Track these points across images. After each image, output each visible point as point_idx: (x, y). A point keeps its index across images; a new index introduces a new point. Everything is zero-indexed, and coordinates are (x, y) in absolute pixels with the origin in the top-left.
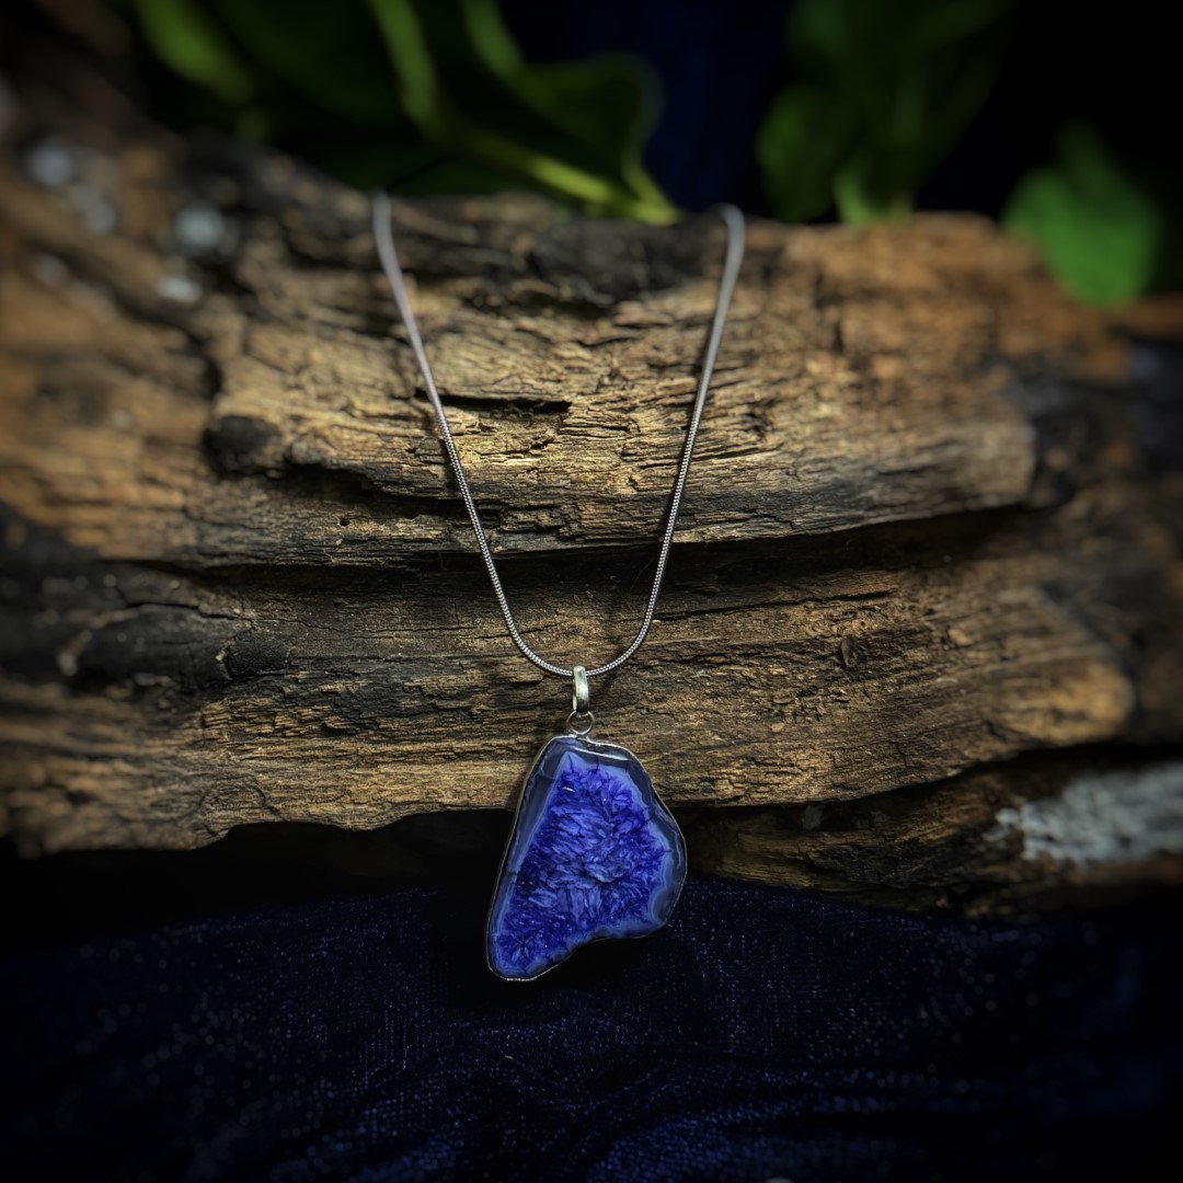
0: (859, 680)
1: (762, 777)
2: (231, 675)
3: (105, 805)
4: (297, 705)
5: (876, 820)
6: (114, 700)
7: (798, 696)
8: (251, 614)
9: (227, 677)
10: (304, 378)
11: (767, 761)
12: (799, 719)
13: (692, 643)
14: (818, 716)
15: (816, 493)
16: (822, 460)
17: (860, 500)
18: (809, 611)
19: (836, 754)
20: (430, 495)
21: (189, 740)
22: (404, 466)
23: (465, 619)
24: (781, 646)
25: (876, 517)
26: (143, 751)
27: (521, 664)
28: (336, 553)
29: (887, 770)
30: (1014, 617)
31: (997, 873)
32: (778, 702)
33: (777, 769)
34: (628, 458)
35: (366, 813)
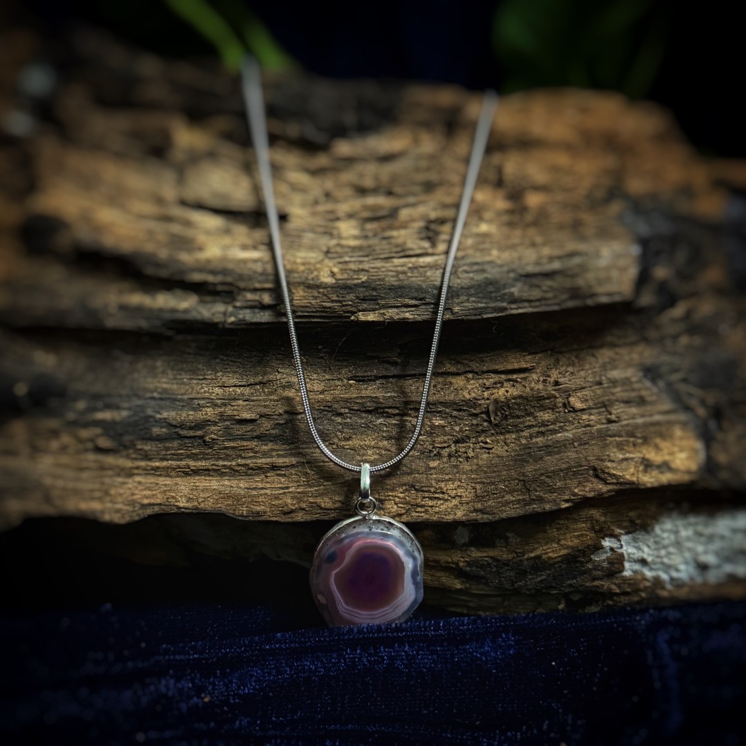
0: (501, 433)
1: (420, 500)
4: (77, 428)
5: (511, 540)
7: (454, 442)
11: (424, 489)
12: (452, 459)
13: (375, 397)
14: (467, 458)
15: (471, 288)
16: (477, 264)
17: (504, 294)
18: (468, 380)
19: (478, 487)
20: (180, 278)
23: (210, 372)
24: (441, 403)
25: (517, 309)
27: (243, 406)
29: (515, 501)
30: (618, 389)
31: (603, 585)
32: (438, 446)
33: (432, 495)
34: (330, 255)
35: (121, 510)
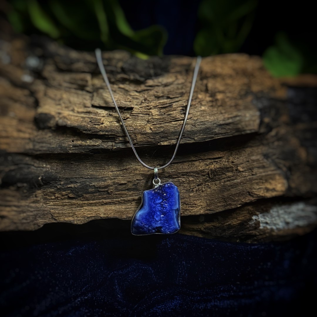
0: (214, 181)
1: (188, 208)
2: (43, 183)
3: (10, 219)
4: (61, 191)
5: (219, 219)
6: (12, 190)
7: (197, 186)
8: (48, 166)
10: (61, 102)
11: (189, 204)
12: (197, 192)
14: (203, 191)
15: (201, 131)
16: (202, 122)
17: (213, 132)
18: (200, 162)
19: (208, 201)
20: (96, 133)
21: (32, 201)
22: (89, 126)
23: (106, 167)
24: (192, 172)
25: (217, 137)
26: (19, 204)
27: (122, 179)
28: (71, 149)
29: (221, 205)
30: (255, 163)
31: (253, 232)
32: (192, 187)
33: (192, 206)
34: (149, 122)
35: (80, 220)
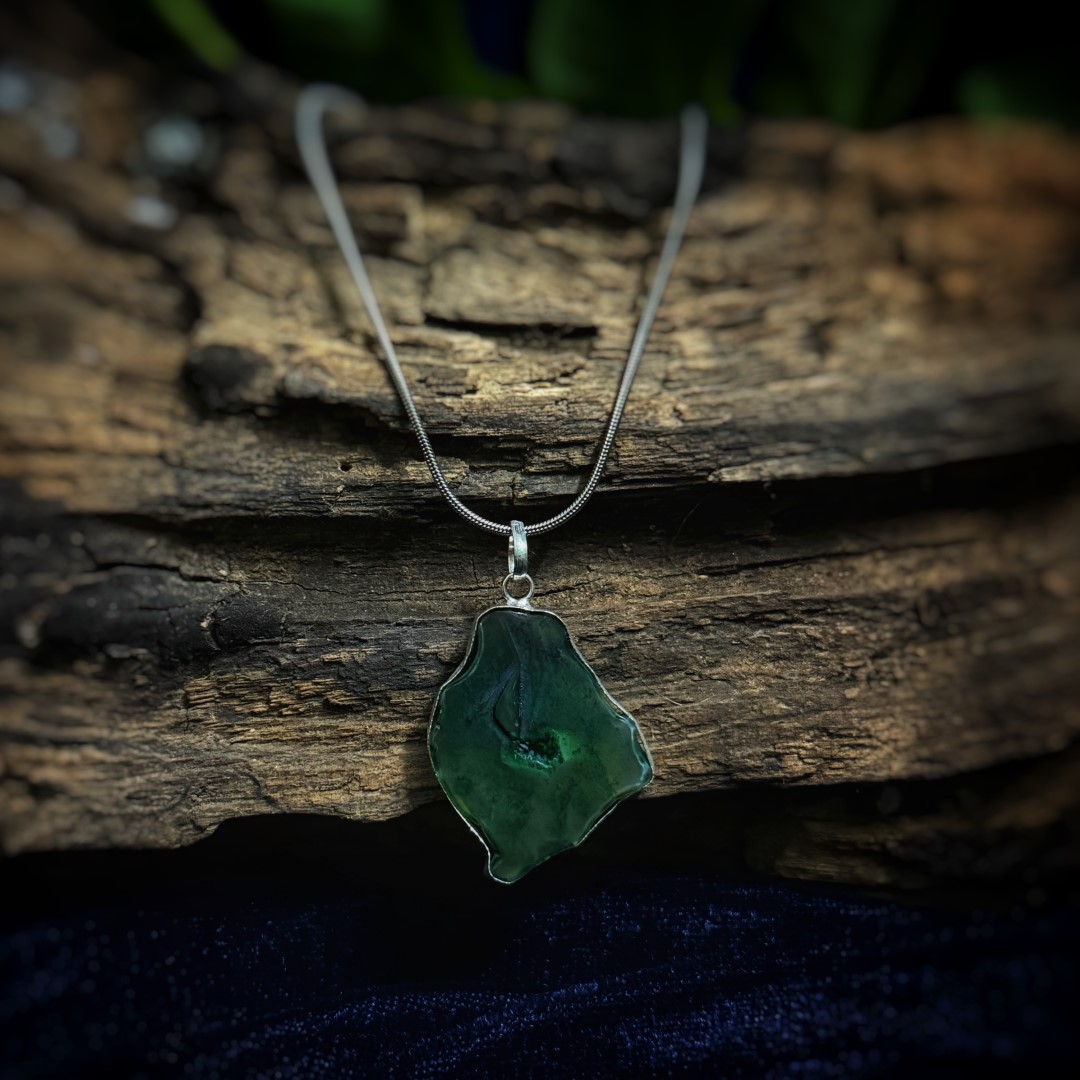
0: (940, 639)
1: (836, 751)
2: (218, 645)
3: (74, 799)
4: (295, 678)
6: (82, 677)
7: (871, 658)
8: (239, 575)
9: (214, 646)
10: (297, 304)
11: (842, 732)
12: (874, 684)
13: (749, 598)
14: (896, 681)
18: (877, 561)
19: (921, 723)
20: (445, 431)
21: (170, 721)
22: (415, 398)
23: (484, 578)
24: (852, 601)
26: (117, 735)
28: (336, 501)
32: (849, 665)
33: (853, 742)
34: (671, 385)
35: (377, 801)
